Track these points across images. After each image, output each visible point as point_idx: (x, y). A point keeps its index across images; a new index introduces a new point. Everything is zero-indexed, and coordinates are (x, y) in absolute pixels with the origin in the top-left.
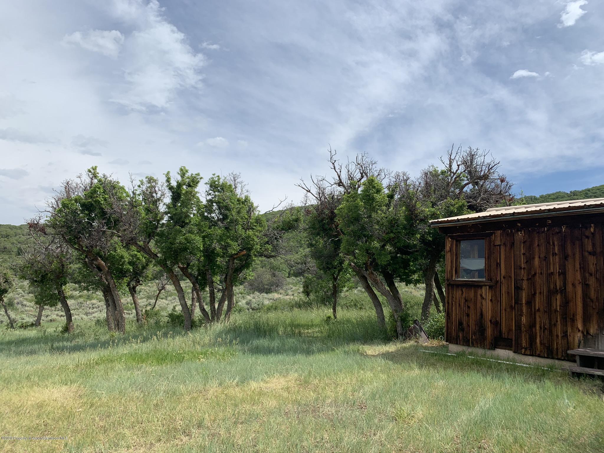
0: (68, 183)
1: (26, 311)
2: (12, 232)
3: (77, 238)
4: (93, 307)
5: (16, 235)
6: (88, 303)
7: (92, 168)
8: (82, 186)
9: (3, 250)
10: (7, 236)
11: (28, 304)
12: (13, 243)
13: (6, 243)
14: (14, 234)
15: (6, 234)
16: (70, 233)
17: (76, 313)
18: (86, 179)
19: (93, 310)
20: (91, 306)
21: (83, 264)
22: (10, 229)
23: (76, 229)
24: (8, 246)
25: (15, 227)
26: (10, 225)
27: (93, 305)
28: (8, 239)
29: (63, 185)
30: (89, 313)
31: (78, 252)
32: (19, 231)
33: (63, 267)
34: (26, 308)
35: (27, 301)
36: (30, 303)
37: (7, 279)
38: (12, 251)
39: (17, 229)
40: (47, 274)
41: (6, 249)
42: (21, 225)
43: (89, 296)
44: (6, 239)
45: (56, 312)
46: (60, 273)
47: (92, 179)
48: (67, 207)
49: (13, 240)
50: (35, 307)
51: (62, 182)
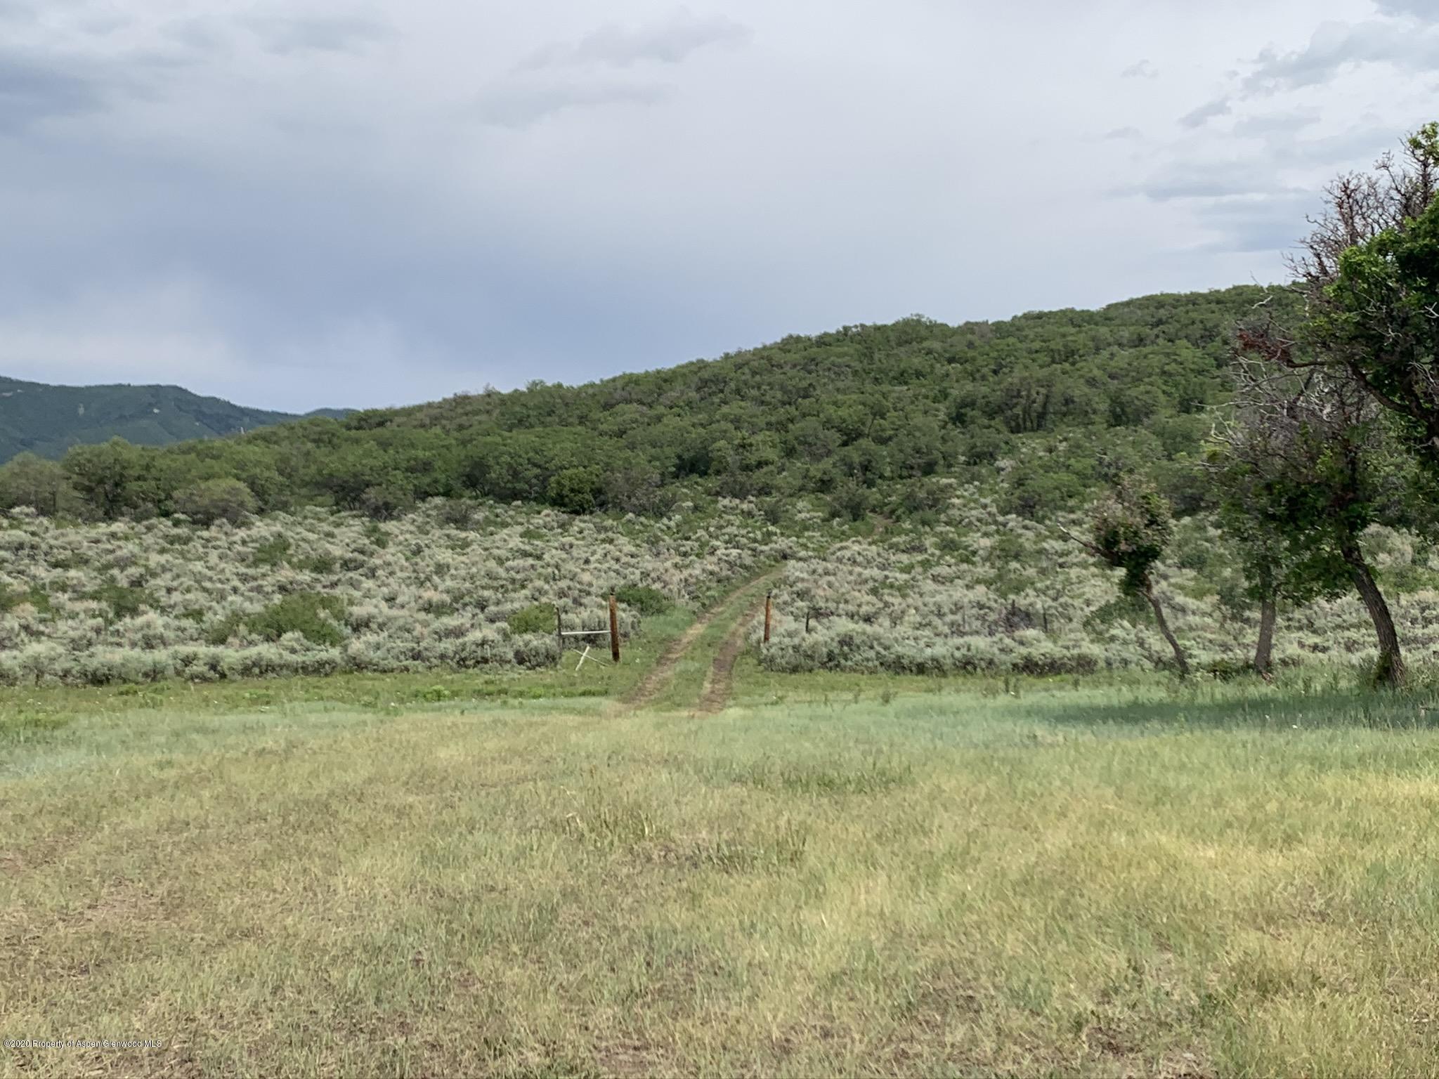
0: (1345, 188)
1: (1191, 629)
2: (1080, 339)
3: (1399, 372)
4: (1424, 619)
5: (1098, 349)
6: (1403, 602)
7: (1423, 132)
8: (1398, 197)
9: (1064, 409)
10: (1070, 355)
11: (1191, 603)
12: (1092, 382)
13: (1070, 382)
14: (1091, 344)
15: (1065, 346)
16: (1377, 357)
17: (1366, 638)
18: (1408, 168)
19: (1426, 631)
20: (1415, 612)
21: (1421, 455)
22: (1074, 326)
23: (1396, 342)
24: (1077, 392)
25: (1087, 318)
26: (1072, 310)
27: (1423, 610)
28: (1073, 364)
29: (1330, 197)
30: (1415, 640)
31: (1402, 417)
32: (1103, 331)
33: (1354, 470)
34: (1191, 619)
35: (1186, 595)
36: (1197, 603)
37: (1152, 516)
38: (1095, 412)
39: (1096, 324)
40: (1305, 494)
41: (1071, 406)
42: (1109, 307)
43: (1401, 575)
44: (1067, 366)
45: (1295, 635)
46: (1345, 488)
47: (1425, 165)
48: (1360, 274)
49: (1092, 366)
50: (1217, 614)
51: (1328, 186)
